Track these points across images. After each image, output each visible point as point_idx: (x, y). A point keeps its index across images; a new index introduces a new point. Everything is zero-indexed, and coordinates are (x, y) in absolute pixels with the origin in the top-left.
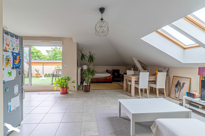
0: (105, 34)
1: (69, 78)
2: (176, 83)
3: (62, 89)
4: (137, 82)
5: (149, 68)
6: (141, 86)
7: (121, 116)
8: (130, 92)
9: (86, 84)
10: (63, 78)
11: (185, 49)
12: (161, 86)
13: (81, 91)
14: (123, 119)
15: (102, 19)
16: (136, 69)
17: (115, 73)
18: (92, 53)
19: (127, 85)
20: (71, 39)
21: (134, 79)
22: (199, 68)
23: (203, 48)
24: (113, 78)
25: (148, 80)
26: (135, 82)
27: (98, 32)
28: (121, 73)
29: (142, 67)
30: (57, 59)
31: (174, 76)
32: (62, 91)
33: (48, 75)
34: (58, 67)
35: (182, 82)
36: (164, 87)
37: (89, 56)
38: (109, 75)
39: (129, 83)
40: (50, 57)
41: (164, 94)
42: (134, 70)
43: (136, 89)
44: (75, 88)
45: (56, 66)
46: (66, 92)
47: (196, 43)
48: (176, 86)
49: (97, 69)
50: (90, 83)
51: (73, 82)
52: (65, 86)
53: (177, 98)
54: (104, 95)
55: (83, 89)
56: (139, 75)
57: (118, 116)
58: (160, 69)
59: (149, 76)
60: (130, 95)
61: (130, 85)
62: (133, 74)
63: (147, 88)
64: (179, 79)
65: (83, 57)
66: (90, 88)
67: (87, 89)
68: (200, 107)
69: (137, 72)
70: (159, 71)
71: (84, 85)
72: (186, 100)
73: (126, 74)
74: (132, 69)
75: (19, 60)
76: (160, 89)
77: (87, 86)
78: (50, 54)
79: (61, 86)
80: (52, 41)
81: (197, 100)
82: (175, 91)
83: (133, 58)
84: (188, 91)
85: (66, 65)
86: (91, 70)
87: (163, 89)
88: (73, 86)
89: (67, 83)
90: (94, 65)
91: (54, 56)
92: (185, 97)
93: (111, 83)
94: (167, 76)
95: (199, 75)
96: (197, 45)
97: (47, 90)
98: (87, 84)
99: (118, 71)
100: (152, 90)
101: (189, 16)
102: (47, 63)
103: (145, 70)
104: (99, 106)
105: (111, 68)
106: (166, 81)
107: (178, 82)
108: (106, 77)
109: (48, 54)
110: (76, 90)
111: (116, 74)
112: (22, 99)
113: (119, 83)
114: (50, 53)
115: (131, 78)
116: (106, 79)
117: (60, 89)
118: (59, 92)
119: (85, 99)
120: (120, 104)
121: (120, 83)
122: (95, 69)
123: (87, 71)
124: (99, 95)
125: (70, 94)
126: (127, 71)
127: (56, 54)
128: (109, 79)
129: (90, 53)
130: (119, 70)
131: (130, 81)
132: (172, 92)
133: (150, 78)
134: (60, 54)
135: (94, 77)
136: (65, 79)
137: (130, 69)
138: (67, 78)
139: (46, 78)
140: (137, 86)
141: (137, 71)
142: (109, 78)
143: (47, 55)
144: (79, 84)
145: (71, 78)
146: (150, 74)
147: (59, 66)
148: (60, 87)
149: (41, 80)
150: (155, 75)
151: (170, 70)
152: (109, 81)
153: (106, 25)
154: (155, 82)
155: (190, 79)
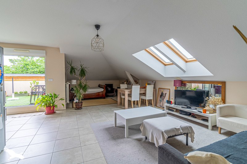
0: (101, 50)
1: (55, 95)
2: (161, 94)
3: (47, 108)
4: (130, 95)
5: (140, 81)
6: (133, 99)
7: (117, 126)
8: (124, 105)
9: (77, 101)
10: (48, 95)
11: (165, 65)
12: (150, 97)
13: (72, 109)
14: (118, 128)
15: (98, 36)
16: (129, 83)
17: (108, 87)
18: (84, 66)
19: (121, 99)
20: (58, 49)
21: (127, 92)
22: (174, 80)
23: (175, 65)
24: (106, 93)
25: (139, 93)
26: (129, 95)
27: (94, 47)
28: (115, 87)
29: (134, 81)
30: (29, 71)
31: (159, 88)
32: (47, 111)
33: (20, 94)
34: (36, 83)
35: (164, 93)
36: (152, 98)
37: (80, 70)
38: (102, 90)
39: (123, 97)
40: (16, 68)
41: (152, 104)
42: (127, 84)
43: (129, 101)
44: (64, 106)
45: (32, 82)
46: (52, 111)
47: (170, 61)
48: (161, 96)
49: (89, 83)
50: (82, 100)
51: (62, 99)
52: (51, 105)
53: (161, 106)
54: (98, 111)
55: (73, 107)
56: (131, 88)
57: (114, 126)
58: (149, 83)
59: (140, 89)
60: (124, 108)
61: (124, 99)
62: (127, 88)
63: (139, 100)
64: (162, 90)
65: (73, 70)
66: (82, 105)
67: (79, 106)
68: (175, 110)
69: (130, 86)
70: (149, 84)
71: (75, 102)
72: (166, 106)
73: (120, 88)
74: (125, 83)
75: (1, 75)
76: (149, 100)
77: (79, 102)
78: (16, 65)
79: (46, 105)
80: (30, 50)
81: (173, 106)
82: (160, 100)
83: (126, 72)
84: (168, 100)
85: (52, 80)
86: (83, 85)
87: (151, 100)
88: (61, 104)
89: (54, 101)
90: (86, 80)
91: (24, 67)
92: (166, 104)
93: (104, 98)
94: (154, 88)
95: (174, 86)
96: (171, 63)
97: (24, 112)
98: (79, 100)
99: (111, 86)
100: (143, 102)
101: (166, 42)
102: (16, 78)
103: (137, 83)
104: (94, 120)
105: (103, 83)
106: (153, 92)
107: (162, 93)
108: (99, 93)
109: (12, 64)
110: (65, 108)
111: (109, 89)
112: (5, 120)
113: (112, 98)
114: (16, 63)
115: (125, 91)
116: (99, 95)
117: (45, 108)
118: (43, 112)
119: (78, 116)
120: (116, 114)
121: (114, 98)
122: (87, 84)
123: (78, 86)
124: (93, 111)
125: (57, 113)
126: (121, 85)
127: (27, 65)
128: (103, 95)
129: (81, 67)
130: (112, 84)
131: (124, 95)
132: (158, 102)
133: (141, 91)
134: (33, 65)
135: (86, 93)
136: (50, 97)
137: (123, 83)
138: (53, 95)
139: (18, 98)
140: (130, 99)
141: (130, 84)
142: (102, 93)
143: (11, 67)
144: (68, 102)
145: (59, 95)
146: (140, 87)
147: (37, 81)
148: (45, 107)
149: (10, 100)
150: (145, 88)
151: (156, 83)
152: (102, 97)
153: (101, 41)
154: (144, 94)
155: (170, 89)
